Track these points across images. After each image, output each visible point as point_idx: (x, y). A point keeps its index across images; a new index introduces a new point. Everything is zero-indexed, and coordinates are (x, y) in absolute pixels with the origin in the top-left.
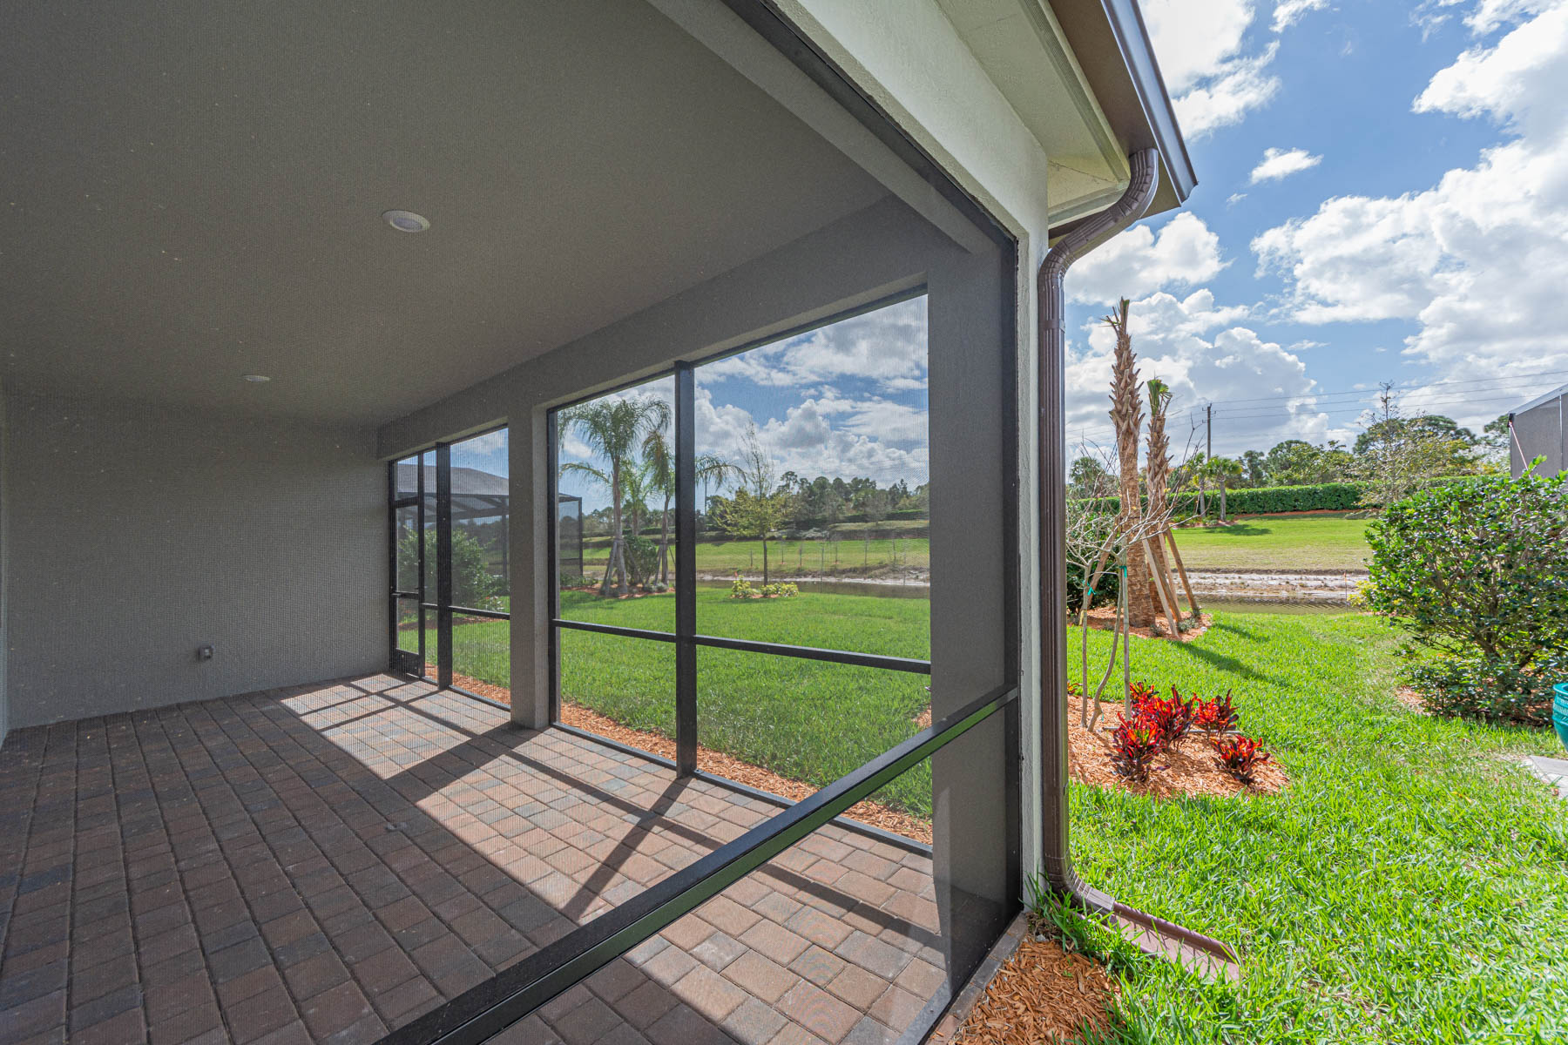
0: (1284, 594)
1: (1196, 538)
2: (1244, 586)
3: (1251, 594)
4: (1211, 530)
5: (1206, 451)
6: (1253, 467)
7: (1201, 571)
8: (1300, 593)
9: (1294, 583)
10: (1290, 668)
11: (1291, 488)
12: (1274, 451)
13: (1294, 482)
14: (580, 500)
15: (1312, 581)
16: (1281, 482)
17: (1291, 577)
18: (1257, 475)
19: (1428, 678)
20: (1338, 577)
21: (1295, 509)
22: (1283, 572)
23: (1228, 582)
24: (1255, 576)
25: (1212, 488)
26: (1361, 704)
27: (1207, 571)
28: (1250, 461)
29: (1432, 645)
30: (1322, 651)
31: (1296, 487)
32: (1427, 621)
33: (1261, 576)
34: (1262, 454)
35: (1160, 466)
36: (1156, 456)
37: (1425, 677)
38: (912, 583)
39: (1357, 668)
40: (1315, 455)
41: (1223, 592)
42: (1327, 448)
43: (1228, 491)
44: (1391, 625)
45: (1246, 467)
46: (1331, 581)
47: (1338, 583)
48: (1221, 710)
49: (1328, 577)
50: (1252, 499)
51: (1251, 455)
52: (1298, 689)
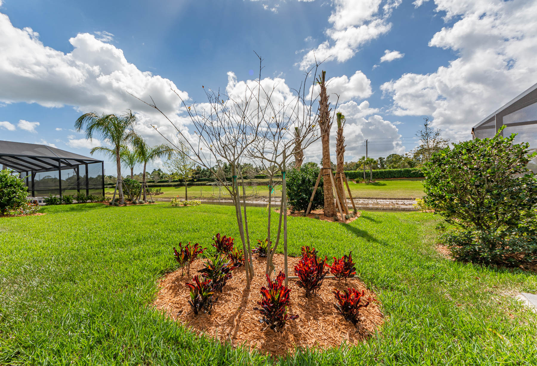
0: (391, 207)
1: (362, 187)
2: (378, 204)
3: (380, 206)
4: (367, 184)
5: (366, 156)
6: (381, 163)
7: (363, 198)
8: (396, 206)
9: (394, 203)
10: (389, 235)
11: (393, 170)
12: (388, 158)
13: (394, 168)
14: (103, 162)
15: (400, 202)
16: (390, 168)
17: (393, 201)
18: (383, 166)
19: (454, 241)
20: (409, 201)
21: (394, 177)
22: (391, 199)
23: (372, 202)
24: (381, 200)
25: (368, 169)
26: (422, 254)
27: (366, 198)
28: (380, 161)
29: (453, 223)
30: (403, 227)
31: (395, 170)
32: (452, 211)
33: (384, 200)
34: (384, 158)
35: (341, 149)
36: (339, 145)
37: (453, 240)
38: (262, 202)
39: (418, 235)
40: (401, 158)
41: (371, 206)
42: (405, 156)
43: (373, 170)
44: (435, 213)
45: (379, 163)
46: (406, 202)
47: (408, 203)
48: (346, 264)
49: (405, 201)
50: (381, 173)
51: (381, 159)
52: (392, 247)
